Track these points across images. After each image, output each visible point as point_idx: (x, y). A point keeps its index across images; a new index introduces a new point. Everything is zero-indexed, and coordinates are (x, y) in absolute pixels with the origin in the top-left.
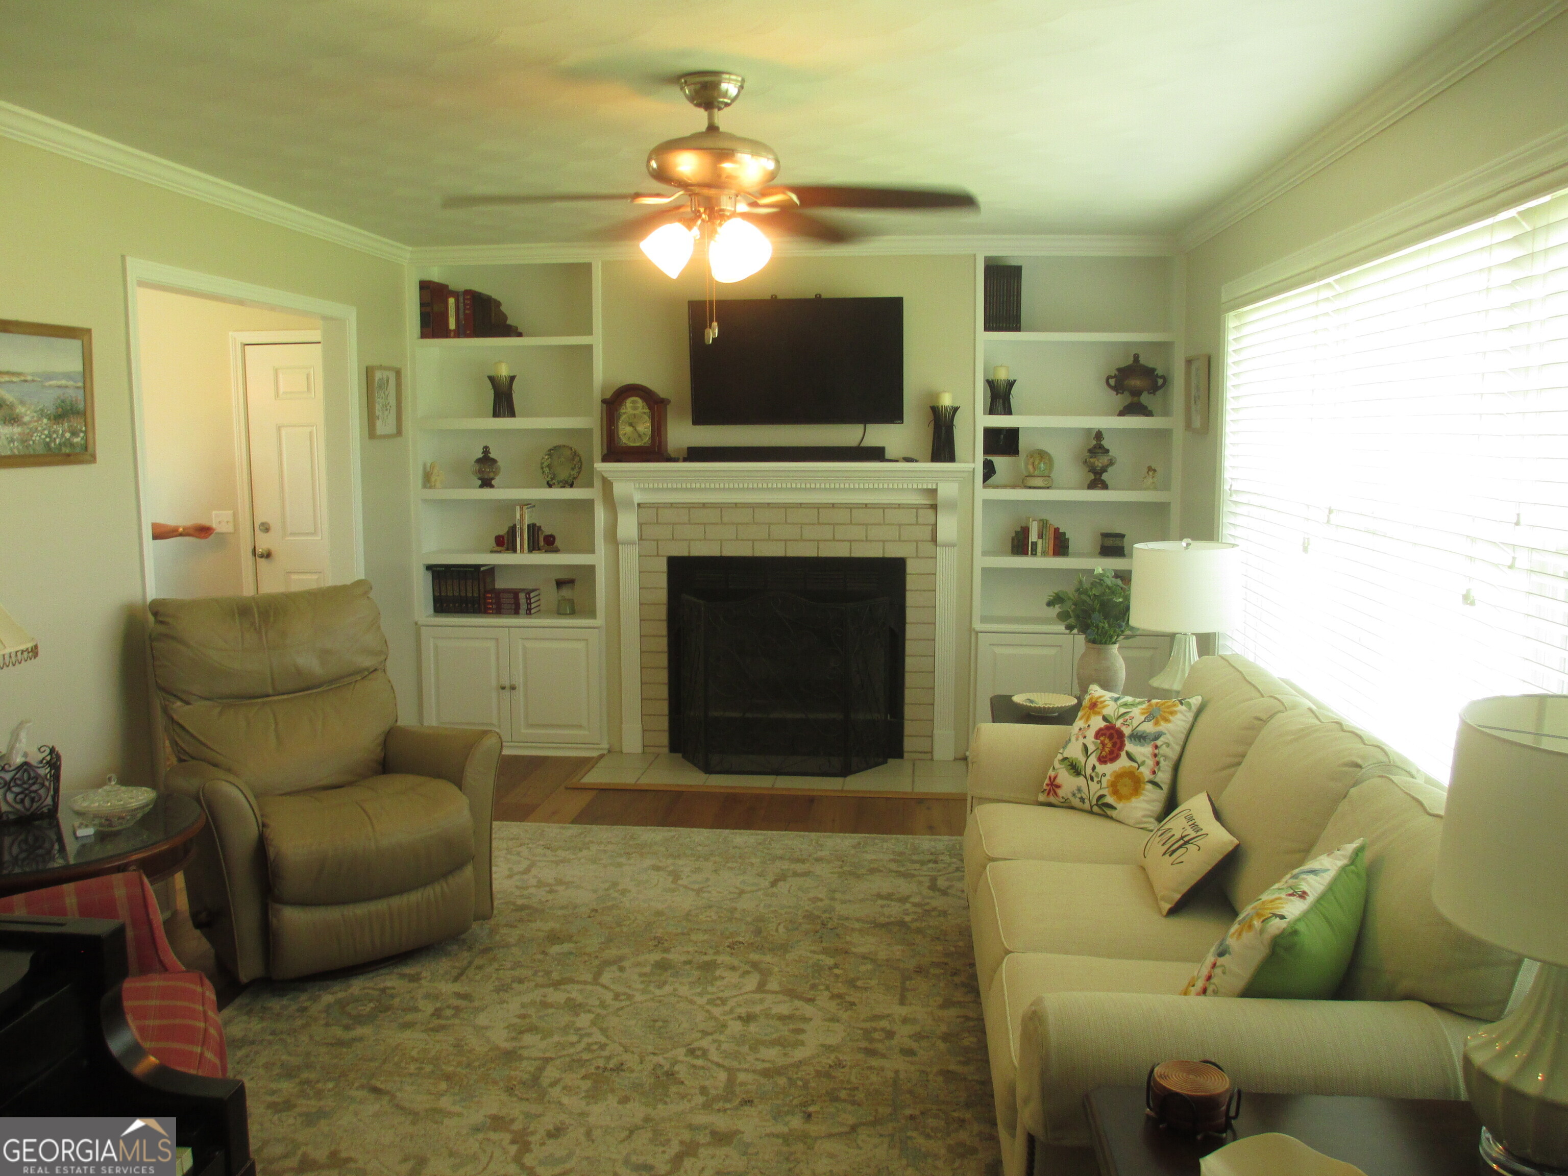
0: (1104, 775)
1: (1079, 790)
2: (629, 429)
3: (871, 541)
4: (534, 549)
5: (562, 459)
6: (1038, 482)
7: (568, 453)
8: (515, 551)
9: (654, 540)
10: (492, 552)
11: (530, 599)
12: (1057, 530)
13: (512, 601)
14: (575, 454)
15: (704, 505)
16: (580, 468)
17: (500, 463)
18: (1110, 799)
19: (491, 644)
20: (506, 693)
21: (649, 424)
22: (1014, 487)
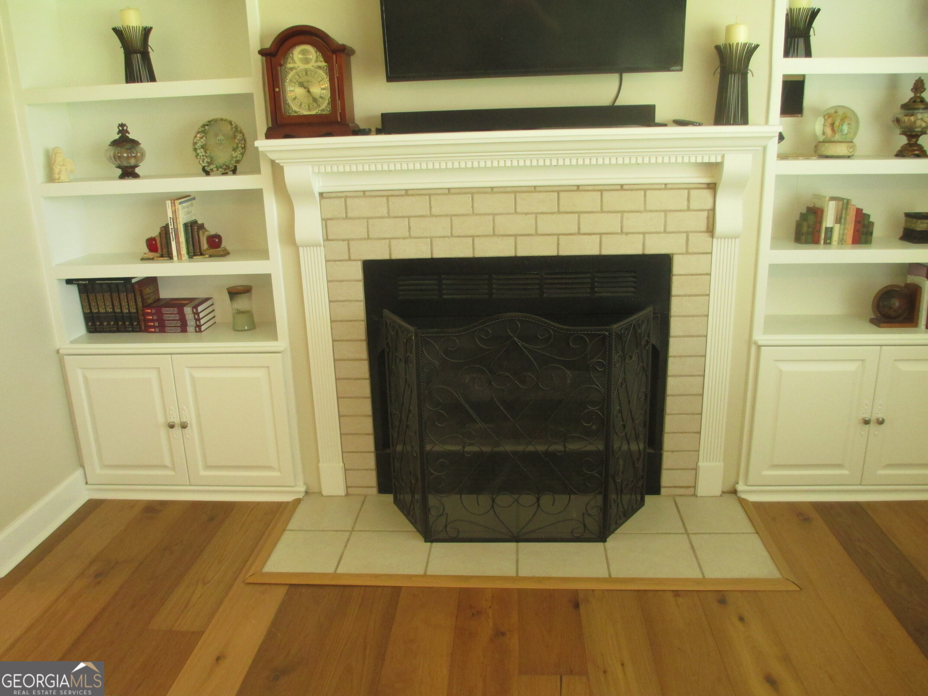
2: (299, 91)
3: (627, 234)
4: (195, 255)
5: (221, 137)
6: (842, 149)
7: (227, 129)
8: (170, 257)
9: (343, 240)
10: (143, 259)
11: (198, 314)
12: (859, 212)
13: (177, 317)
14: (237, 130)
15: (407, 193)
16: (244, 148)
17: (144, 145)
19: (153, 375)
20: (177, 431)
21: (326, 84)
22: (807, 156)
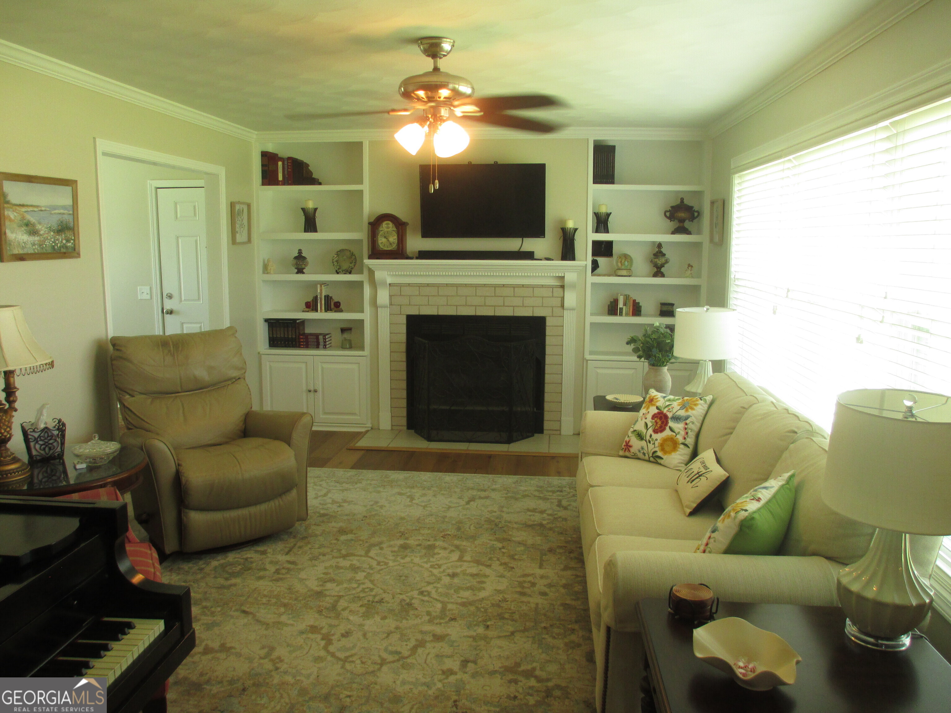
0: (657, 440)
1: (642, 448)
2: (384, 240)
3: (525, 307)
4: (328, 310)
5: (345, 257)
6: (624, 273)
7: (348, 254)
8: (317, 311)
9: (398, 305)
10: (303, 311)
11: (325, 339)
12: (634, 301)
13: (315, 340)
14: (352, 254)
15: (428, 285)
16: (355, 263)
17: (309, 259)
18: (659, 454)
19: (303, 366)
20: (312, 394)
21: (396, 237)
22: (609, 275)
